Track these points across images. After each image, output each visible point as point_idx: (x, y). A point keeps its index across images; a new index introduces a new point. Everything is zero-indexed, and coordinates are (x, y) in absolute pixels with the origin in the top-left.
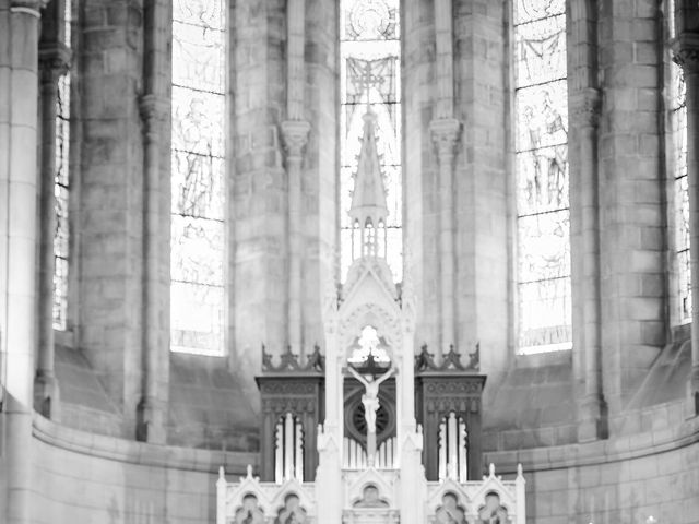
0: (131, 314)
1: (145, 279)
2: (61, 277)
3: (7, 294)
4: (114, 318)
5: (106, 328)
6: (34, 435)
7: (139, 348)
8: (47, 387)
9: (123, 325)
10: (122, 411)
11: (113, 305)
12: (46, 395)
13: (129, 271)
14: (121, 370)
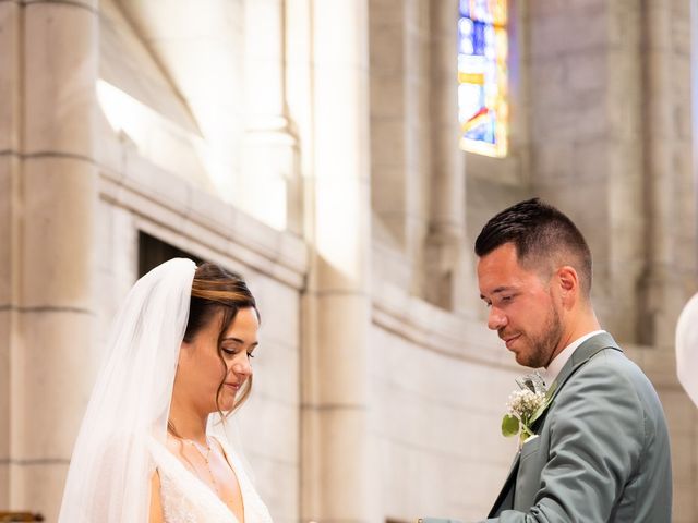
0: (619, 115)
1: (645, 49)
2: (495, 61)
3: (312, 65)
4: (590, 124)
5: (577, 144)
6: (375, 323)
7: (636, 177)
8: (447, 253)
9: (605, 137)
10: (608, 293)
11: (586, 101)
12: (445, 265)
13: (614, 36)
14: (604, 217)
